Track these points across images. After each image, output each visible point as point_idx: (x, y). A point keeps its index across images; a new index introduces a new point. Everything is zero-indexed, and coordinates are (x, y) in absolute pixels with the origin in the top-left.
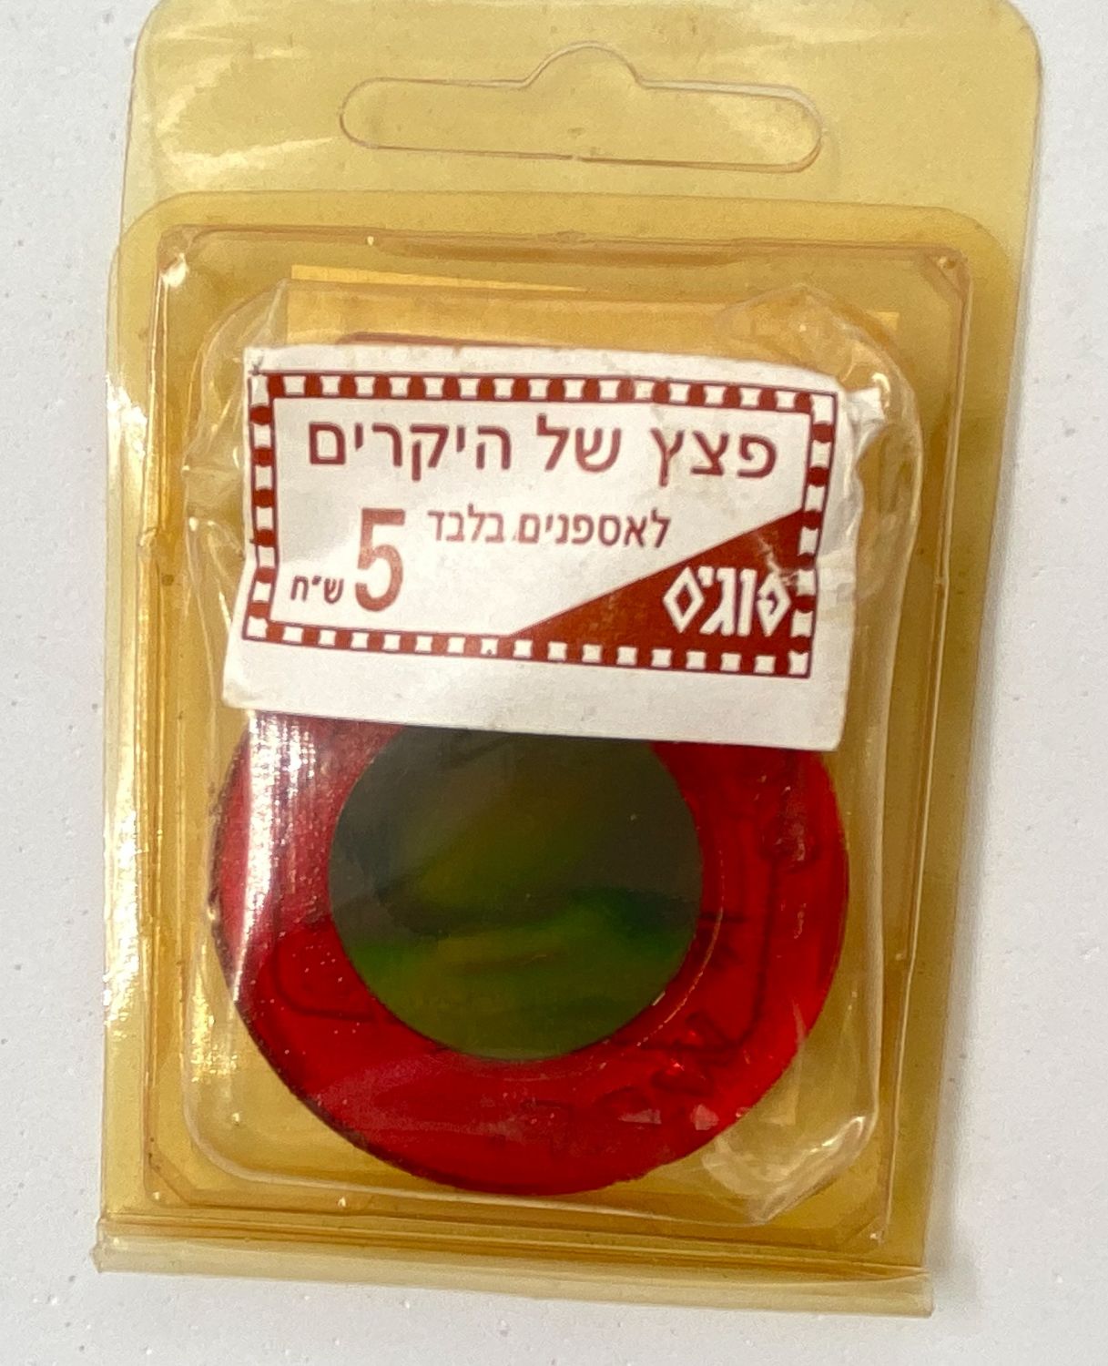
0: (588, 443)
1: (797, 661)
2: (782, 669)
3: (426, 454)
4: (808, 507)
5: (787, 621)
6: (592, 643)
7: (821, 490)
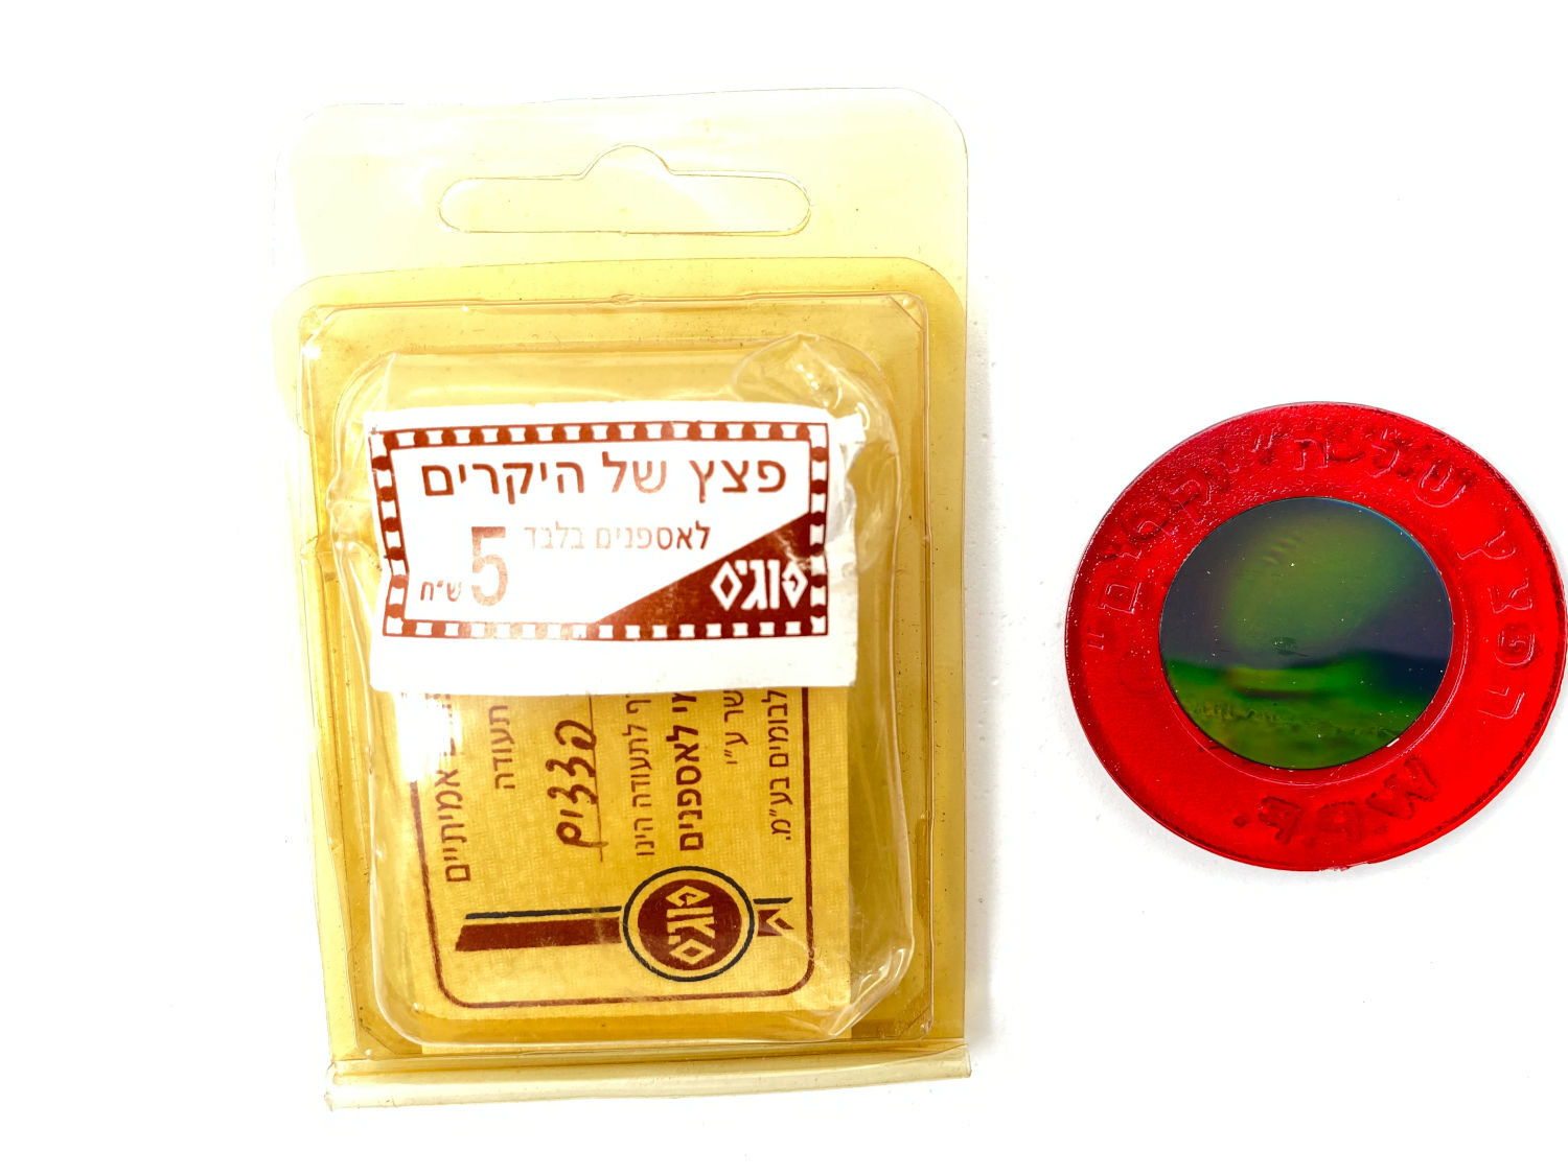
0: (643, 472)
1: (817, 624)
2: (807, 630)
3: (517, 484)
4: (814, 510)
5: (806, 594)
6: (658, 624)
7: (823, 496)
